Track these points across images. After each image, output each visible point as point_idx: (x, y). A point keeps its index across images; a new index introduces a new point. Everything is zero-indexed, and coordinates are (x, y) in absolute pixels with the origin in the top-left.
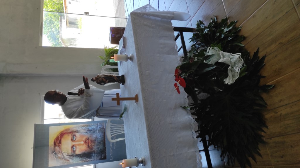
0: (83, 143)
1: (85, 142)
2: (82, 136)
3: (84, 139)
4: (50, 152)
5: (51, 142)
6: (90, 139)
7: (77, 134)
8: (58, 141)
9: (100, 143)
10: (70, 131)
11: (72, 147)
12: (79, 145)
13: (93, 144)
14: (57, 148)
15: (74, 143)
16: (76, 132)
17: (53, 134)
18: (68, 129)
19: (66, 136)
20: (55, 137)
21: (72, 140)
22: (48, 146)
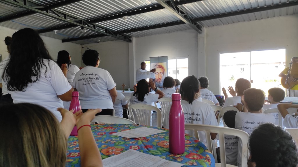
0: (159, 77)
1: (159, 79)
2: (162, 77)
3: (161, 78)
4: (157, 63)
5: (160, 64)
6: (161, 81)
7: (163, 75)
8: (160, 67)
9: (159, 85)
10: (164, 72)
11: (158, 73)
12: (158, 76)
13: (158, 82)
14: (158, 66)
15: (159, 73)
16: (164, 74)
17: (163, 64)
18: (165, 71)
19: (162, 70)
20: (162, 65)
21: (160, 73)
22: (159, 62)
